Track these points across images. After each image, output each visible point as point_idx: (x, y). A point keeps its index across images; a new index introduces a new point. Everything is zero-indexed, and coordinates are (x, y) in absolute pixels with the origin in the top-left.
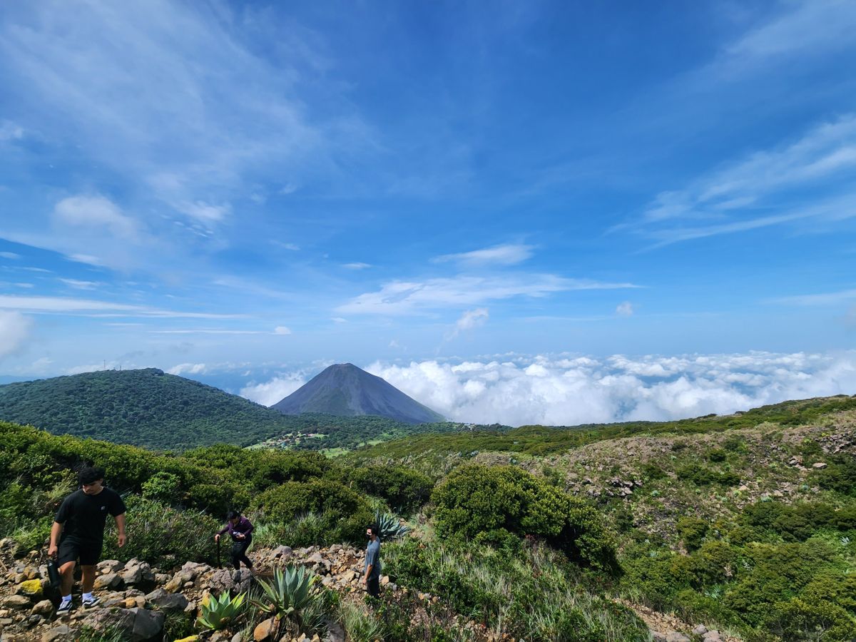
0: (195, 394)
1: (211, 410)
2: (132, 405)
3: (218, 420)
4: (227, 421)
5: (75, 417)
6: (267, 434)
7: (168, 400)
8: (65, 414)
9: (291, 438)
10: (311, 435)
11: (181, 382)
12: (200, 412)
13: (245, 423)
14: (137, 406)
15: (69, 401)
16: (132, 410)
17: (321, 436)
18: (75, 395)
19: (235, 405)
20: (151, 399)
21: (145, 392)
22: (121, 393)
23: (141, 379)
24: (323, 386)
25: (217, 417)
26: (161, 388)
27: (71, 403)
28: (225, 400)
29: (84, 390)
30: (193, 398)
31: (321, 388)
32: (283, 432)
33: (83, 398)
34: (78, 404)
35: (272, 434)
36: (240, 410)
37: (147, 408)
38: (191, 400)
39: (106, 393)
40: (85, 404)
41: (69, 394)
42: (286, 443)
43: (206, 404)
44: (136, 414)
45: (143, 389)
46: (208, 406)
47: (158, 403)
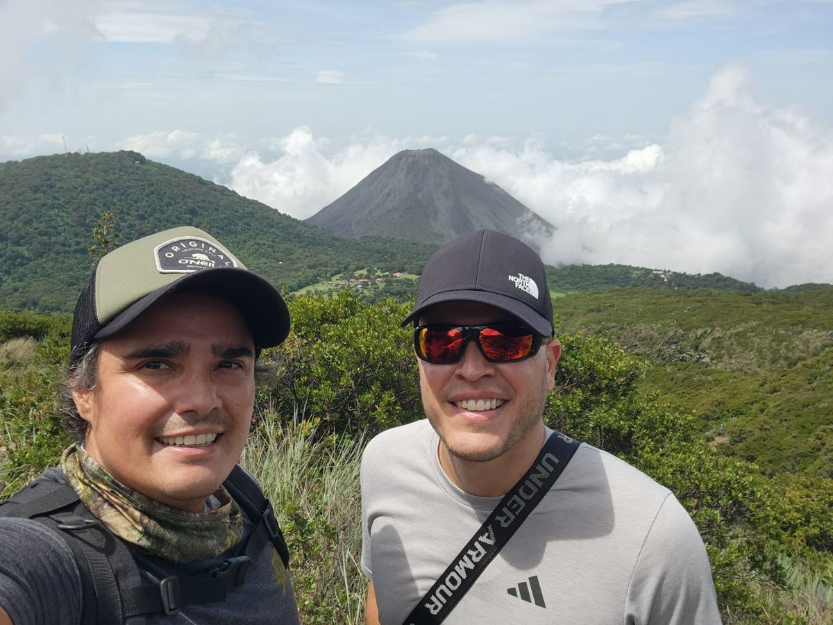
0: (201, 198)
1: (230, 224)
2: (122, 212)
3: (245, 241)
4: (257, 244)
5: (54, 228)
6: (329, 269)
7: (168, 205)
8: (41, 222)
9: (368, 277)
10: (398, 274)
11: (176, 177)
12: (217, 227)
13: (286, 249)
14: (129, 214)
15: (41, 202)
16: (122, 219)
17: (414, 277)
18: (44, 193)
19: (263, 218)
20: (144, 203)
21: (133, 191)
22: (101, 191)
23: (120, 170)
24: (387, 189)
25: (243, 237)
26: (152, 185)
27: (44, 205)
28: (247, 210)
29: (51, 186)
30: (201, 204)
31: (385, 192)
32: (352, 267)
33: (55, 198)
34: (53, 207)
35: (336, 269)
36: (271, 226)
37: (142, 217)
38: (198, 207)
39: (82, 191)
40: (60, 207)
41: (35, 192)
42: (365, 285)
43: (222, 216)
44: (131, 226)
45: (128, 187)
46: (225, 218)
47: (155, 210)
